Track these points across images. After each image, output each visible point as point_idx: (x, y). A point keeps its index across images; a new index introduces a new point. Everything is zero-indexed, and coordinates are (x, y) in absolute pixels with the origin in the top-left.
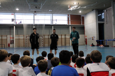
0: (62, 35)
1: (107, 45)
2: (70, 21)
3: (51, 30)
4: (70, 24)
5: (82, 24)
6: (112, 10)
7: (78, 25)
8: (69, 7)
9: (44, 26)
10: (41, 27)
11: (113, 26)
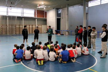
0: (29, 25)
1: (63, 34)
2: (36, 15)
3: (21, 21)
4: (36, 17)
5: (45, 17)
6: (66, 10)
7: (42, 18)
8: (38, 5)
9: (16, 18)
10: (14, 19)
11: (67, 21)
